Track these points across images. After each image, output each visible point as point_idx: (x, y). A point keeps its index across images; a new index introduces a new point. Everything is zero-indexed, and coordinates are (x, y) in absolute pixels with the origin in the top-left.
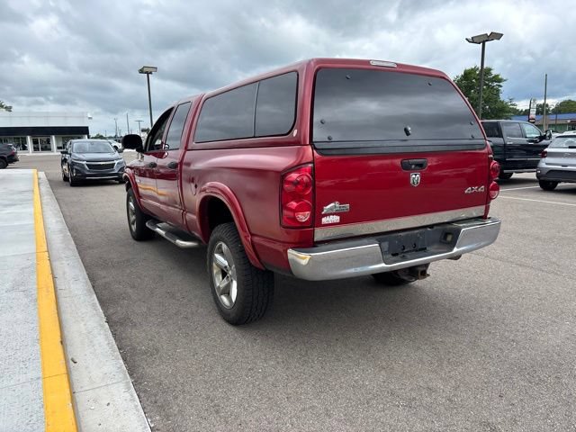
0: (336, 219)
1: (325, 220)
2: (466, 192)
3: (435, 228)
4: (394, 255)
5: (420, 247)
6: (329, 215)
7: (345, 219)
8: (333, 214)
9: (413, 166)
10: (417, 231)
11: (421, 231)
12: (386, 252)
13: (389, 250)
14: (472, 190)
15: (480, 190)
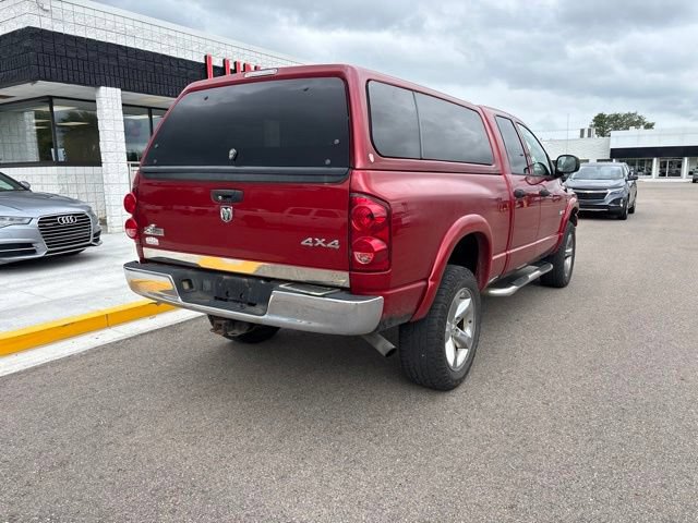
0: (155, 241)
1: (148, 241)
2: (303, 243)
4: (216, 299)
5: (248, 301)
6: (150, 236)
8: (153, 236)
9: (221, 198)
10: (246, 280)
11: (251, 280)
12: (208, 293)
13: (211, 291)
14: (314, 242)
15: (329, 245)
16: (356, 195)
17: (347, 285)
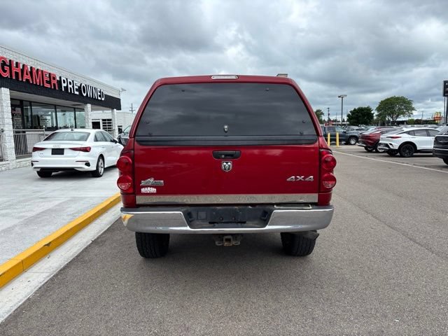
0: (153, 190)
1: (143, 190)
2: (289, 180)
3: (257, 207)
4: (210, 223)
5: (239, 220)
6: (147, 187)
7: (160, 191)
8: (151, 187)
9: (223, 156)
10: (236, 207)
11: (241, 207)
12: (203, 220)
13: (206, 219)
14: (296, 178)
15: (307, 179)
16: (322, 150)
17: (316, 201)
